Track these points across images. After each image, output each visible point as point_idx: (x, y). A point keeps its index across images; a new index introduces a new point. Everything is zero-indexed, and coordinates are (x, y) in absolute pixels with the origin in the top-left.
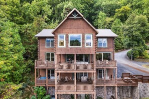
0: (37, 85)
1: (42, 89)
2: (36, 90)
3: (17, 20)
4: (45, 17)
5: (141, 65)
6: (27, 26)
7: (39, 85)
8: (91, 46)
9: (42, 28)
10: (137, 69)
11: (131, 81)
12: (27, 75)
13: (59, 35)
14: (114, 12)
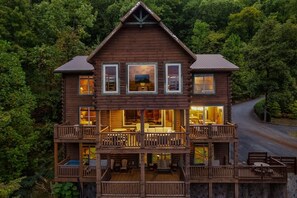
0: (60, 180)
1: (70, 189)
2: (57, 191)
3: (22, 37)
4: (82, 30)
5: (286, 133)
6: (42, 49)
7: (64, 180)
8: (180, 91)
9: (74, 54)
10: (278, 142)
11: (271, 171)
12: (43, 156)
13: (104, 66)
14: (227, 21)
